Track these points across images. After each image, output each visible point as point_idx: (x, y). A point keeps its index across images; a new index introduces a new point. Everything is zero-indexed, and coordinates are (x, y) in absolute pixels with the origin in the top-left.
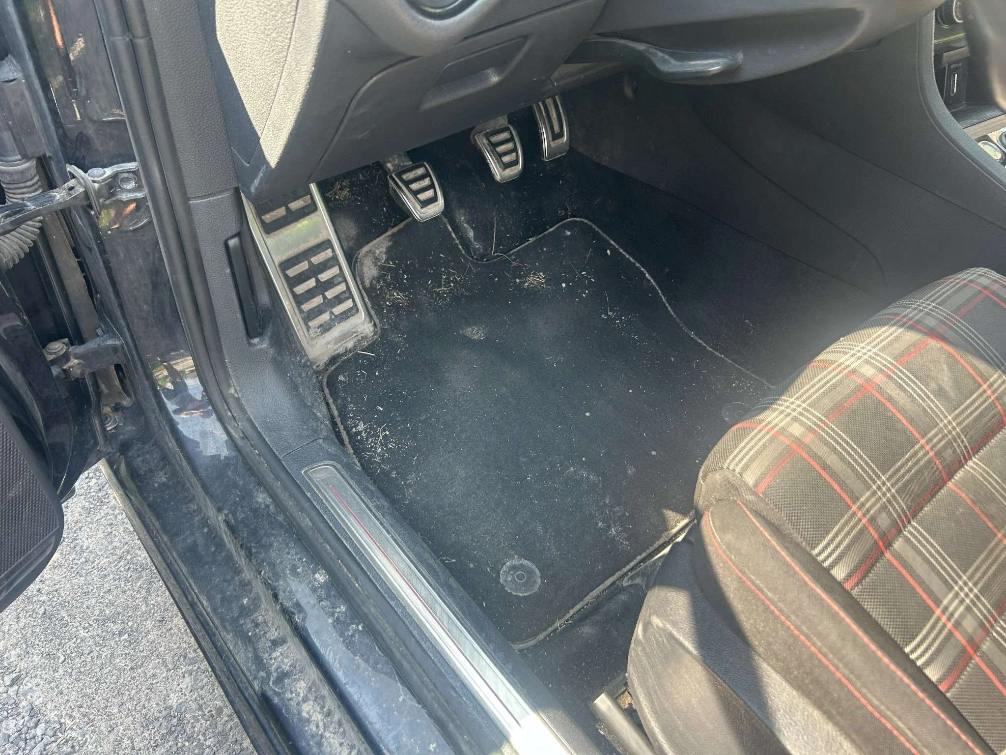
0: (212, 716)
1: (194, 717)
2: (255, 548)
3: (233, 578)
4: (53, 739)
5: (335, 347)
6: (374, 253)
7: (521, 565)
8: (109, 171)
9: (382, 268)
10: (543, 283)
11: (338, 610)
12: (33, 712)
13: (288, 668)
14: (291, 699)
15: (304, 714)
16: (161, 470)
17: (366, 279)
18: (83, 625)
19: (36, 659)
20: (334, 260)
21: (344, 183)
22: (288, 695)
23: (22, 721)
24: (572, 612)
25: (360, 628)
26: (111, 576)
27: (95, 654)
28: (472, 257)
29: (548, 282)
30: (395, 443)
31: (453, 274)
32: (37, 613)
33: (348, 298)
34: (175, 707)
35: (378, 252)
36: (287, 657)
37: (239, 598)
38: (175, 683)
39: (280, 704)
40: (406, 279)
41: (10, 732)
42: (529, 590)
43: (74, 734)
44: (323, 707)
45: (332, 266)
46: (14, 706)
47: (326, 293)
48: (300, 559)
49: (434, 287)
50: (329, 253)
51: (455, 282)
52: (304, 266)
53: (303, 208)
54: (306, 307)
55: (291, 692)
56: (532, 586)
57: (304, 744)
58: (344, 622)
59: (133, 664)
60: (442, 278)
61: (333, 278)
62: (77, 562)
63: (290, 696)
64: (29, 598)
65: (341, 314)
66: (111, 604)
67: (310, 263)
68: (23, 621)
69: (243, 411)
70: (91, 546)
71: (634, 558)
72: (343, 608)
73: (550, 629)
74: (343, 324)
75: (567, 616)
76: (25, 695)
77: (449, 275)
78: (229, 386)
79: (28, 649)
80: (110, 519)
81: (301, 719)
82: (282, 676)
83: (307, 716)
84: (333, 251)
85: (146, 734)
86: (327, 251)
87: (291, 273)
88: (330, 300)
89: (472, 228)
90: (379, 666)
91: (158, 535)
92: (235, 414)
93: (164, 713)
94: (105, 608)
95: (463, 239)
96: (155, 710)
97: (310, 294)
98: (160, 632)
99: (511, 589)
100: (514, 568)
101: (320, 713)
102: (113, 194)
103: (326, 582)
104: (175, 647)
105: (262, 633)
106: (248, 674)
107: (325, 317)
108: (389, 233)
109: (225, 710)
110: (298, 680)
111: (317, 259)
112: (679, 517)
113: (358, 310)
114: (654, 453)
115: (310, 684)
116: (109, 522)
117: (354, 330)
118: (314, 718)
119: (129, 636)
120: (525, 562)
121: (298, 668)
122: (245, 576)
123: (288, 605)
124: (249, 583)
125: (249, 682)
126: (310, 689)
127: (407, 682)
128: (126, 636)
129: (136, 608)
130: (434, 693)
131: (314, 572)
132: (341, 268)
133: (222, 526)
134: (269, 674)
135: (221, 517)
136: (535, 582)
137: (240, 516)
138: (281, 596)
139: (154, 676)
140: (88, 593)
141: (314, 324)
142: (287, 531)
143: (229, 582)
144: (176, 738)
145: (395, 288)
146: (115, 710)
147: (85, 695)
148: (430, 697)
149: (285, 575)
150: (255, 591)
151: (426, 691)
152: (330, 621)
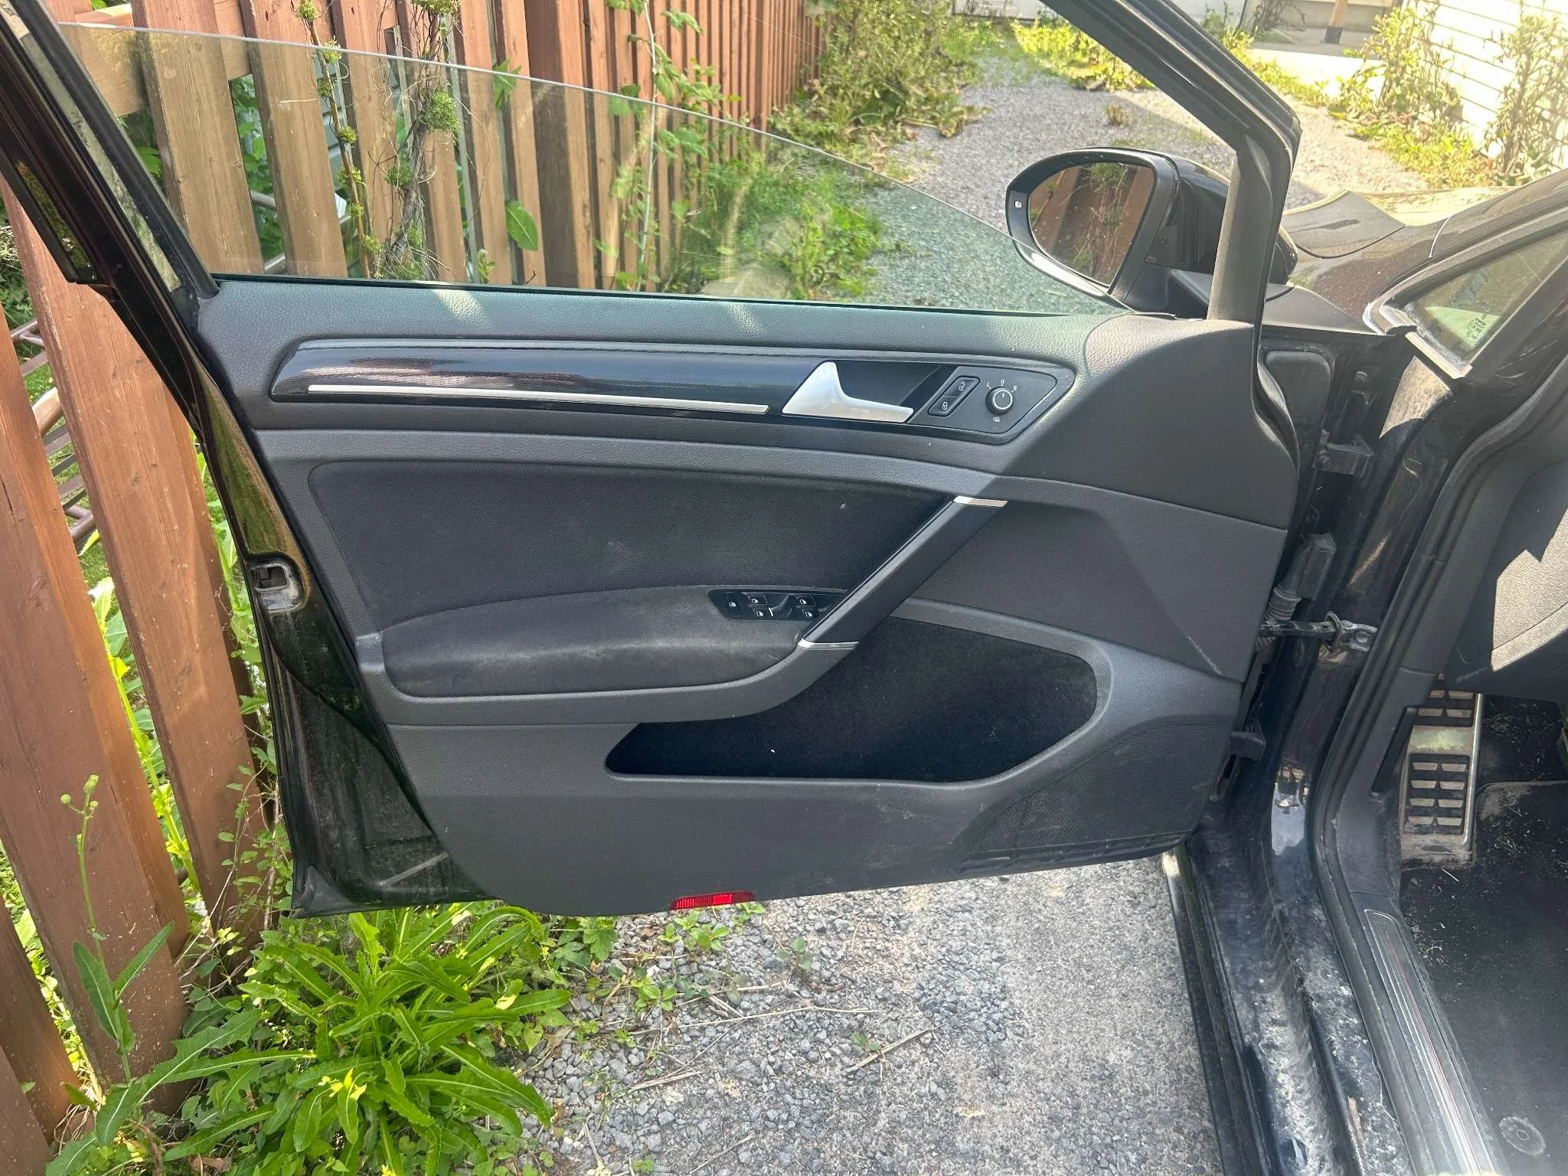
0: (1138, 1091)
1: (1123, 1082)
2: (1299, 941)
3: (1257, 961)
4: (1011, 1017)
5: (1422, 852)
6: (1505, 793)
7: (1530, 1129)
8: (1355, 626)
9: (1507, 810)
11: (1350, 1019)
12: (1004, 989)
13: (1278, 1043)
14: (1272, 1064)
15: (1279, 1080)
16: (1228, 857)
17: (1485, 811)
18: (1063, 957)
19: (1020, 956)
20: (1464, 777)
21: (1506, 718)
23: (995, 989)
26: (1098, 937)
27: (1064, 983)
30: (1445, 961)
33: (1459, 817)
34: (1111, 1063)
35: (1511, 794)
36: (1281, 1036)
37: (1257, 976)
38: (1118, 1048)
39: (1262, 1062)
40: (1527, 834)
41: (984, 991)
43: (1027, 1025)
44: (1297, 1085)
45: (1459, 781)
46: (992, 975)
47: (1440, 801)
48: (1333, 970)
50: (1462, 768)
52: (1433, 767)
53: (1460, 718)
54: (1415, 802)
55: (1275, 1060)
56: (1531, 1149)
57: (1271, 1097)
58: (1352, 1030)
59: (1090, 1010)
61: (1454, 791)
63: (1272, 1062)
65: (1444, 826)
66: (1090, 956)
67: (1440, 767)
68: (1020, 924)
69: (1334, 841)
72: (1356, 1021)
74: (1441, 836)
76: (1003, 973)
78: (1334, 817)
79: (1017, 945)
81: (1275, 1081)
82: (1271, 1046)
83: (1281, 1082)
84: (1468, 768)
85: (1081, 1066)
86: (1461, 765)
87: (1418, 766)
88: (1441, 808)
92: (1327, 841)
93: (1101, 1061)
94: (1084, 957)
97: (1425, 793)
98: (1120, 1003)
99: (1507, 1136)
100: (1520, 1125)
101: (1293, 1087)
102: (1348, 641)
103: (1349, 995)
104: (1129, 1022)
105: (1267, 1009)
106: (1243, 1028)
107: (1427, 821)
108: (1532, 783)
109: (1151, 1096)
110: (1284, 1056)
111: (1447, 767)
113: (1462, 833)
115: (1293, 1062)
117: (1449, 848)
118: (1286, 1087)
119: (1095, 989)
120: (1534, 1129)
121: (1287, 1048)
122: (1270, 964)
123: (1311, 993)
124: (1272, 970)
125: (1241, 1034)
126: (1292, 1067)
127: (1391, 1092)
128: (1092, 987)
129: (1108, 973)
130: (1414, 1110)
131: (1341, 985)
132: (1466, 787)
133: (1275, 914)
134: (1261, 1038)
135: (1277, 907)
136: (1536, 1148)
137: (1294, 914)
138: (1306, 983)
139: (1103, 1030)
140: (1075, 937)
141: (1413, 820)
142: (1330, 945)
143: (1253, 962)
144: (1102, 1085)
145: (1510, 836)
146: (1064, 1032)
147: (1045, 1005)
148: (1408, 1111)
149: (1315, 972)
150: (1274, 978)
151: (1407, 1105)
152: (1341, 1022)
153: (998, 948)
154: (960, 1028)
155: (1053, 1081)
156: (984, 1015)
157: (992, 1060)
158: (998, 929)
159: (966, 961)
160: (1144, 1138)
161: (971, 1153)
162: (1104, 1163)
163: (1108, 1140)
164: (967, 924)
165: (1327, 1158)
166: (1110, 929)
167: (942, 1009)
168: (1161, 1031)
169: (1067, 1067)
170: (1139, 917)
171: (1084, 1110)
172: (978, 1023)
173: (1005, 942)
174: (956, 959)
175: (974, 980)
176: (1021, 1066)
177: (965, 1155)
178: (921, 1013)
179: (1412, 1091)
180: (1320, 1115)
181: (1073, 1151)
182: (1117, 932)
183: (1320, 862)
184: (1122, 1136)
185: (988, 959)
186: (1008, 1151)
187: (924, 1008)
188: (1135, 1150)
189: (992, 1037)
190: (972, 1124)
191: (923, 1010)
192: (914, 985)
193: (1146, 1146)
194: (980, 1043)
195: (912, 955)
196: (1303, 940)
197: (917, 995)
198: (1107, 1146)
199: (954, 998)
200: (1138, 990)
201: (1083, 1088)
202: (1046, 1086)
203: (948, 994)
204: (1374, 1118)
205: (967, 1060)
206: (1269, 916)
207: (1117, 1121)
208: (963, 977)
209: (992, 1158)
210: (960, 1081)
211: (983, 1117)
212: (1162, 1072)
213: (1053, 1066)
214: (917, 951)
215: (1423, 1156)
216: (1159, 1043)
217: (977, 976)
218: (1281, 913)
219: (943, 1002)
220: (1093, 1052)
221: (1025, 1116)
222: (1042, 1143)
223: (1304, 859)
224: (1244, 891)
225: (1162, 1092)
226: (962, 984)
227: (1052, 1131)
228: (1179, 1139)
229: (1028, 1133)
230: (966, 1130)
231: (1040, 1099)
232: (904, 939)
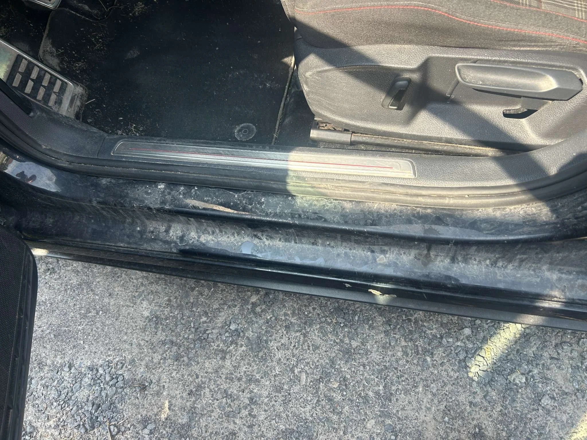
0: (168, 304)
1: (161, 311)
2: (122, 200)
3: (124, 226)
4: (110, 369)
5: (73, 108)
6: (47, 51)
7: (242, 127)
9: (58, 56)
10: (144, 7)
11: (180, 191)
12: (91, 369)
13: (181, 234)
14: (193, 242)
15: (204, 242)
16: (46, 218)
17: (55, 66)
18: (77, 325)
19: (71, 352)
20: (31, 64)
22: (191, 242)
23: (90, 375)
24: (277, 127)
25: (196, 188)
26: (69, 299)
27: (95, 329)
28: (98, 20)
29: (146, 5)
30: (142, 126)
31: (96, 35)
32: (51, 339)
33: (56, 80)
34: (149, 315)
35: (48, 49)
36: (177, 231)
37: (134, 230)
38: (141, 308)
39: (191, 247)
40: (75, 54)
41: (89, 382)
42: (253, 134)
43: (117, 359)
44: (209, 233)
45: (33, 68)
46: (80, 374)
47: (43, 84)
48: (146, 188)
49: (92, 48)
51: (101, 38)
52: (18, 77)
54: (40, 97)
55: (191, 240)
56: (253, 131)
57: (213, 250)
58: (187, 192)
59: (115, 318)
60: (92, 41)
61: (39, 73)
62: (47, 308)
63: (192, 241)
64: (41, 337)
65: (60, 90)
66: (81, 308)
67: (20, 73)
68: (48, 347)
69: (58, 153)
70: (46, 297)
71: (285, 88)
72: (182, 188)
73: (274, 140)
74: (65, 95)
75: (276, 131)
76: (80, 367)
77: (94, 36)
78: (40, 145)
79: (63, 352)
80: (44, 281)
81: (204, 244)
82: (182, 238)
83: (205, 241)
84: (26, 59)
85: (147, 333)
86: (23, 61)
87: (16, 84)
88: (48, 86)
89: (85, 4)
90: (217, 194)
91: (73, 242)
92: (56, 157)
93: (147, 321)
94: (81, 311)
95: (84, 13)
96: (142, 323)
97: (35, 89)
98: (114, 299)
99: (245, 139)
100: (240, 131)
101: (209, 236)
103: (165, 186)
104: (127, 297)
105: (158, 232)
107: (53, 97)
108: (45, 35)
109: (171, 298)
110: (190, 234)
111: (21, 70)
112: (290, 58)
113: (66, 83)
114: (259, 42)
115: (196, 231)
116: (44, 283)
117: (74, 95)
118: (209, 239)
119: (102, 311)
120: (242, 125)
121: (185, 230)
122: (129, 220)
123: (158, 206)
124: (133, 221)
125: (170, 253)
126: (197, 232)
127: (233, 187)
128: (101, 312)
129: (94, 300)
130: (247, 180)
131: (157, 187)
132: (38, 66)
133: (98, 207)
134: (175, 243)
135: (94, 203)
136: (253, 129)
137: (102, 195)
138: (151, 206)
139: (129, 314)
140: (66, 313)
141: (51, 103)
142: (129, 183)
143: (124, 229)
144: (161, 324)
145: (74, 62)
146: (125, 337)
147: (107, 344)
148: (246, 183)
149: (145, 198)
150: (138, 221)
151: (243, 182)
152: (181, 196)
153: (62, 366)
154: (111, 404)
155: (154, 353)
156: (105, 386)
157: (135, 387)
158: (49, 362)
159: (66, 390)
160: (194, 309)
161: (190, 415)
162: (205, 336)
163: (193, 330)
164: (40, 383)
165: (255, 233)
166: (66, 290)
167: (96, 414)
168: (135, 281)
169: (147, 342)
170: (63, 271)
171: (174, 339)
172: (110, 391)
173: (59, 360)
174: (63, 396)
175: (80, 387)
176: (142, 370)
177: (191, 419)
178: (96, 430)
179: (236, 177)
180: (231, 228)
181: (196, 352)
182: (69, 287)
183: (71, 167)
184: (192, 321)
185: (68, 374)
186: (191, 391)
187: (93, 428)
188: (200, 317)
189: (120, 384)
190: (173, 410)
191: (94, 428)
192: (76, 431)
193: (199, 310)
194: (123, 393)
195: (54, 428)
196: (121, 197)
197: (83, 431)
198: (196, 331)
199: (90, 404)
200: (108, 285)
201: (161, 336)
202: (157, 358)
203: (86, 408)
204: (244, 202)
205: (132, 404)
206: (98, 210)
207: (183, 322)
208: (77, 394)
209: (194, 402)
210: (145, 412)
211: (169, 402)
212: (159, 288)
213: (145, 350)
214: (51, 423)
215: (274, 186)
216: (142, 283)
217: (78, 385)
218: (99, 203)
219: (91, 413)
220: (141, 323)
221: (172, 375)
222: (190, 369)
223: (64, 175)
224: (73, 217)
225: (170, 291)
226: (82, 397)
227: (183, 361)
228: (198, 291)
229: (183, 376)
230: (175, 415)
231: (164, 363)
232: (41, 430)
